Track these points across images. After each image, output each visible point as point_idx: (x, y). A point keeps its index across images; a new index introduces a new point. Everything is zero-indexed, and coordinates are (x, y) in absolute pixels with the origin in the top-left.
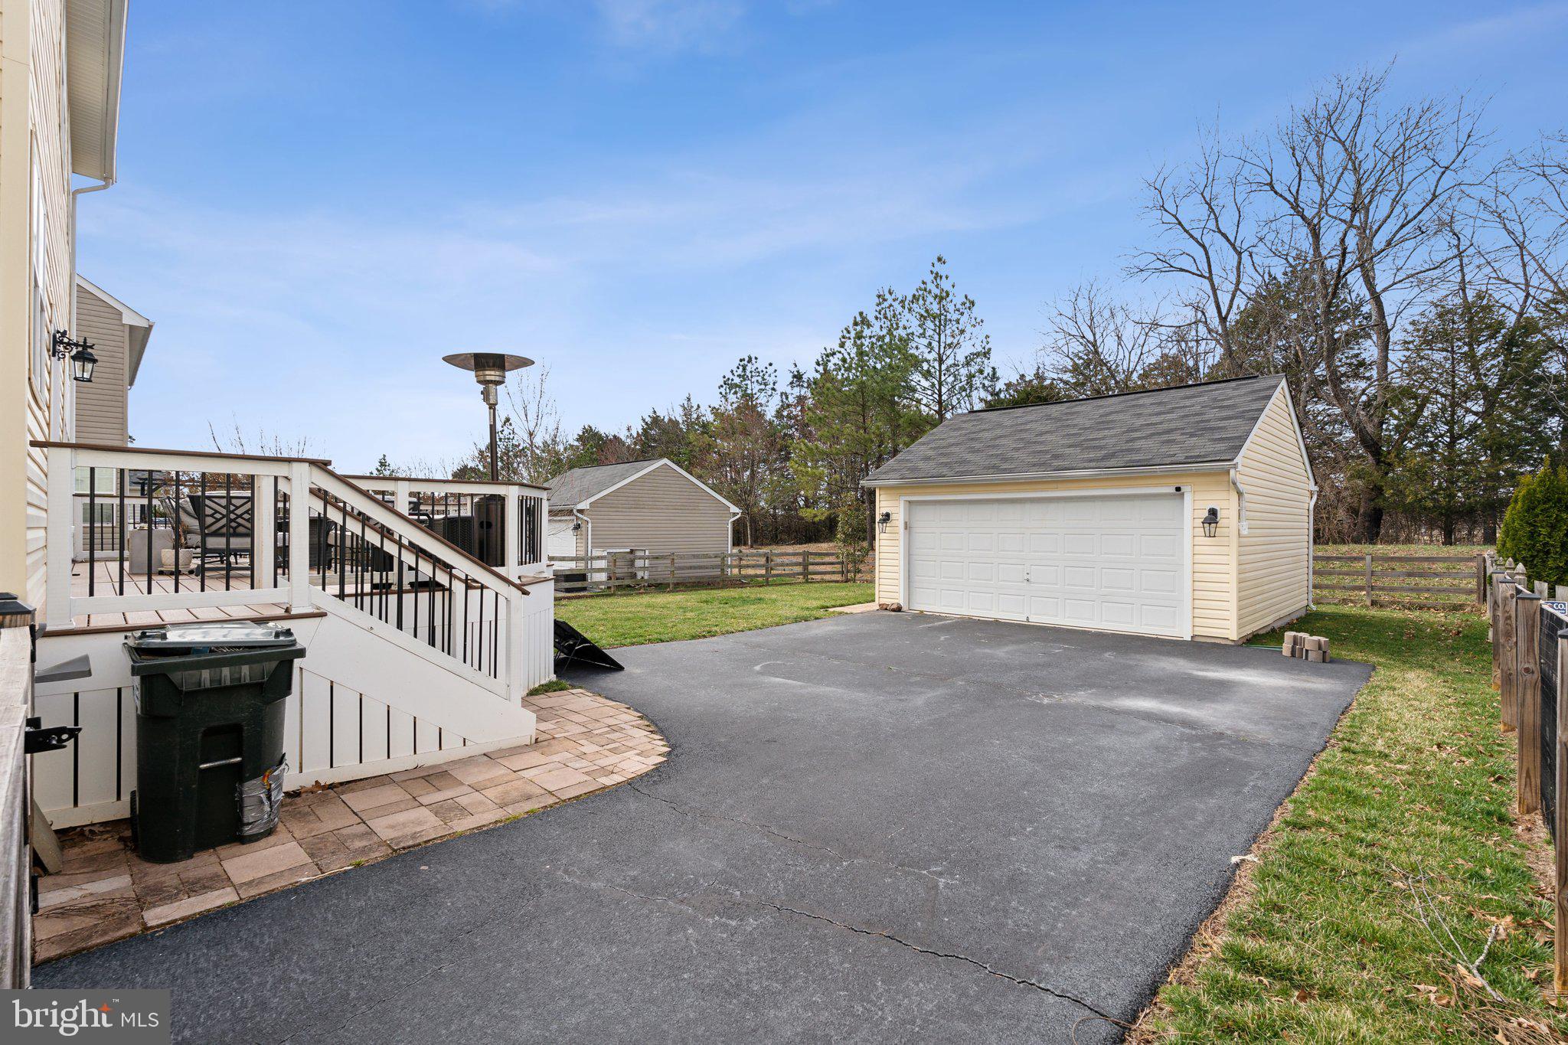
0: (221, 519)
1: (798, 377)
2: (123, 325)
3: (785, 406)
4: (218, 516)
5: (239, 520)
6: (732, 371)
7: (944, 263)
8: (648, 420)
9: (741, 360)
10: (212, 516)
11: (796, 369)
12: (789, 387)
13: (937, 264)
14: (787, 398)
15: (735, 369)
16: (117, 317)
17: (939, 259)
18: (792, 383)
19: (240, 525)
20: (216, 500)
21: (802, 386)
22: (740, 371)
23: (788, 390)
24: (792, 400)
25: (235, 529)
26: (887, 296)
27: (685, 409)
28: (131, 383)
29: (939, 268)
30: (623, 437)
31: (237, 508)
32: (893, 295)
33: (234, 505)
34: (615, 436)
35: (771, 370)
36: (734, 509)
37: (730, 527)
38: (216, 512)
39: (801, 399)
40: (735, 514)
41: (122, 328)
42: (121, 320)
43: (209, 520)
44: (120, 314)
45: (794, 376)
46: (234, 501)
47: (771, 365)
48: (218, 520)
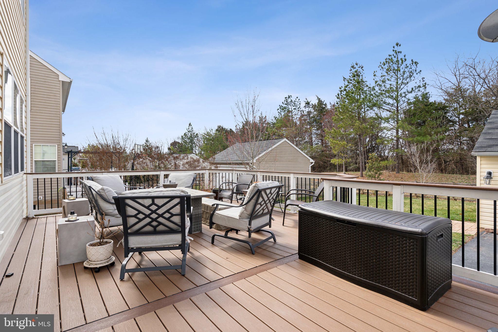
0: (144, 219)
1: (308, 103)
2: (59, 81)
3: (302, 116)
4: (141, 216)
5: (161, 220)
6: (283, 103)
7: (400, 46)
8: (244, 123)
9: (285, 98)
10: (135, 216)
11: (307, 101)
12: (304, 108)
13: (396, 47)
14: (303, 112)
15: (284, 102)
16: (57, 77)
17: (397, 44)
18: (305, 106)
19: (160, 223)
20: (140, 201)
21: (310, 107)
22: (286, 103)
23: (304, 109)
24: (305, 113)
25: (155, 227)
26: (355, 66)
27: (260, 118)
28: (64, 111)
29: (397, 49)
30: (234, 130)
31: (159, 207)
32: (358, 65)
33: (156, 205)
34: (230, 129)
35: (297, 99)
36: (312, 160)
37: (310, 168)
38: (140, 212)
39: (309, 113)
40: (312, 163)
41: (58, 82)
42: (58, 79)
43: (131, 221)
44: (58, 76)
45: (306, 103)
46: (157, 201)
47: (297, 98)
48: (140, 220)
